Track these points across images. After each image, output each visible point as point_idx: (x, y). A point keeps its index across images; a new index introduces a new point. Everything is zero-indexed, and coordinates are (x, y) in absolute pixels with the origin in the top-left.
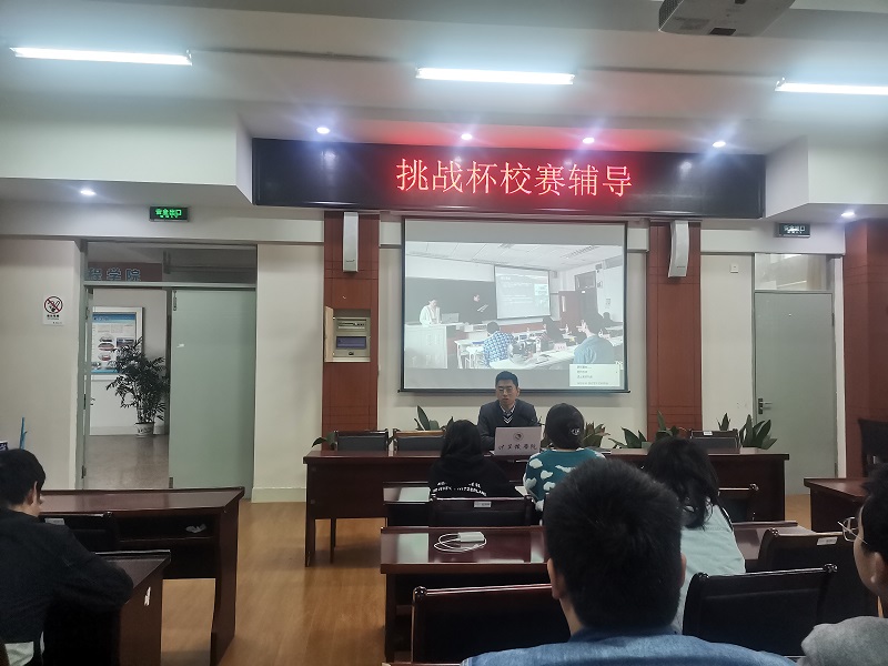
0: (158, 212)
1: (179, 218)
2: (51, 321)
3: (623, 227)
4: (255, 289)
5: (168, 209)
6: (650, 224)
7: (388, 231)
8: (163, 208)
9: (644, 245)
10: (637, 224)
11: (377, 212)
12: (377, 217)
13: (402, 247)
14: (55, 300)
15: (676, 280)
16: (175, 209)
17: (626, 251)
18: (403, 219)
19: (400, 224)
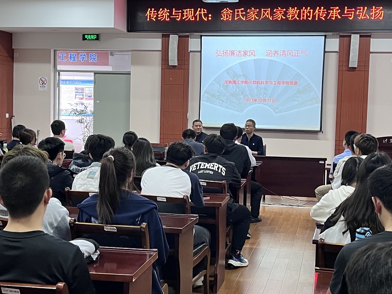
0: (86, 36)
1: (96, 39)
2: (42, 89)
4: (130, 74)
5: (90, 35)
6: (341, 36)
8: (88, 35)
11: (188, 34)
12: (188, 36)
14: (43, 79)
16: (93, 35)
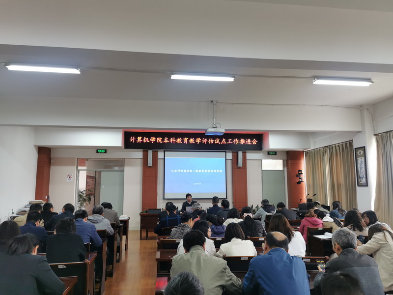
3: (225, 153)
7: (160, 155)
9: (231, 158)
10: (229, 152)
13: (164, 159)
15: (240, 167)
17: (226, 159)
18: (165, 151)
19: (163, 153)
